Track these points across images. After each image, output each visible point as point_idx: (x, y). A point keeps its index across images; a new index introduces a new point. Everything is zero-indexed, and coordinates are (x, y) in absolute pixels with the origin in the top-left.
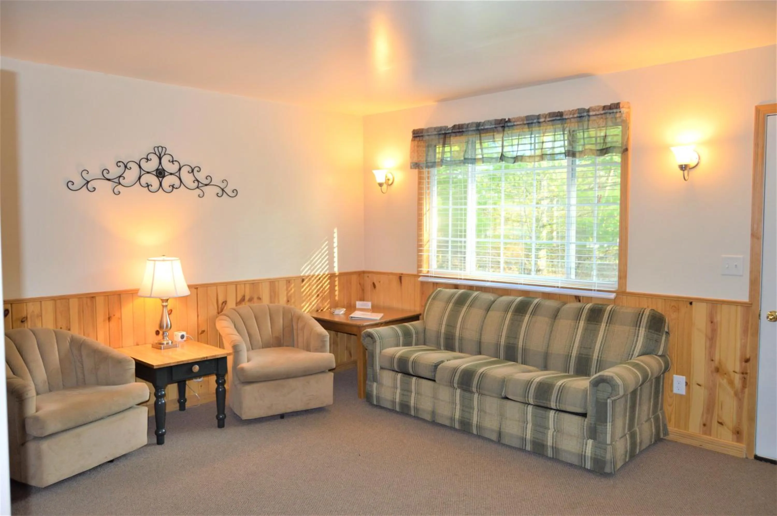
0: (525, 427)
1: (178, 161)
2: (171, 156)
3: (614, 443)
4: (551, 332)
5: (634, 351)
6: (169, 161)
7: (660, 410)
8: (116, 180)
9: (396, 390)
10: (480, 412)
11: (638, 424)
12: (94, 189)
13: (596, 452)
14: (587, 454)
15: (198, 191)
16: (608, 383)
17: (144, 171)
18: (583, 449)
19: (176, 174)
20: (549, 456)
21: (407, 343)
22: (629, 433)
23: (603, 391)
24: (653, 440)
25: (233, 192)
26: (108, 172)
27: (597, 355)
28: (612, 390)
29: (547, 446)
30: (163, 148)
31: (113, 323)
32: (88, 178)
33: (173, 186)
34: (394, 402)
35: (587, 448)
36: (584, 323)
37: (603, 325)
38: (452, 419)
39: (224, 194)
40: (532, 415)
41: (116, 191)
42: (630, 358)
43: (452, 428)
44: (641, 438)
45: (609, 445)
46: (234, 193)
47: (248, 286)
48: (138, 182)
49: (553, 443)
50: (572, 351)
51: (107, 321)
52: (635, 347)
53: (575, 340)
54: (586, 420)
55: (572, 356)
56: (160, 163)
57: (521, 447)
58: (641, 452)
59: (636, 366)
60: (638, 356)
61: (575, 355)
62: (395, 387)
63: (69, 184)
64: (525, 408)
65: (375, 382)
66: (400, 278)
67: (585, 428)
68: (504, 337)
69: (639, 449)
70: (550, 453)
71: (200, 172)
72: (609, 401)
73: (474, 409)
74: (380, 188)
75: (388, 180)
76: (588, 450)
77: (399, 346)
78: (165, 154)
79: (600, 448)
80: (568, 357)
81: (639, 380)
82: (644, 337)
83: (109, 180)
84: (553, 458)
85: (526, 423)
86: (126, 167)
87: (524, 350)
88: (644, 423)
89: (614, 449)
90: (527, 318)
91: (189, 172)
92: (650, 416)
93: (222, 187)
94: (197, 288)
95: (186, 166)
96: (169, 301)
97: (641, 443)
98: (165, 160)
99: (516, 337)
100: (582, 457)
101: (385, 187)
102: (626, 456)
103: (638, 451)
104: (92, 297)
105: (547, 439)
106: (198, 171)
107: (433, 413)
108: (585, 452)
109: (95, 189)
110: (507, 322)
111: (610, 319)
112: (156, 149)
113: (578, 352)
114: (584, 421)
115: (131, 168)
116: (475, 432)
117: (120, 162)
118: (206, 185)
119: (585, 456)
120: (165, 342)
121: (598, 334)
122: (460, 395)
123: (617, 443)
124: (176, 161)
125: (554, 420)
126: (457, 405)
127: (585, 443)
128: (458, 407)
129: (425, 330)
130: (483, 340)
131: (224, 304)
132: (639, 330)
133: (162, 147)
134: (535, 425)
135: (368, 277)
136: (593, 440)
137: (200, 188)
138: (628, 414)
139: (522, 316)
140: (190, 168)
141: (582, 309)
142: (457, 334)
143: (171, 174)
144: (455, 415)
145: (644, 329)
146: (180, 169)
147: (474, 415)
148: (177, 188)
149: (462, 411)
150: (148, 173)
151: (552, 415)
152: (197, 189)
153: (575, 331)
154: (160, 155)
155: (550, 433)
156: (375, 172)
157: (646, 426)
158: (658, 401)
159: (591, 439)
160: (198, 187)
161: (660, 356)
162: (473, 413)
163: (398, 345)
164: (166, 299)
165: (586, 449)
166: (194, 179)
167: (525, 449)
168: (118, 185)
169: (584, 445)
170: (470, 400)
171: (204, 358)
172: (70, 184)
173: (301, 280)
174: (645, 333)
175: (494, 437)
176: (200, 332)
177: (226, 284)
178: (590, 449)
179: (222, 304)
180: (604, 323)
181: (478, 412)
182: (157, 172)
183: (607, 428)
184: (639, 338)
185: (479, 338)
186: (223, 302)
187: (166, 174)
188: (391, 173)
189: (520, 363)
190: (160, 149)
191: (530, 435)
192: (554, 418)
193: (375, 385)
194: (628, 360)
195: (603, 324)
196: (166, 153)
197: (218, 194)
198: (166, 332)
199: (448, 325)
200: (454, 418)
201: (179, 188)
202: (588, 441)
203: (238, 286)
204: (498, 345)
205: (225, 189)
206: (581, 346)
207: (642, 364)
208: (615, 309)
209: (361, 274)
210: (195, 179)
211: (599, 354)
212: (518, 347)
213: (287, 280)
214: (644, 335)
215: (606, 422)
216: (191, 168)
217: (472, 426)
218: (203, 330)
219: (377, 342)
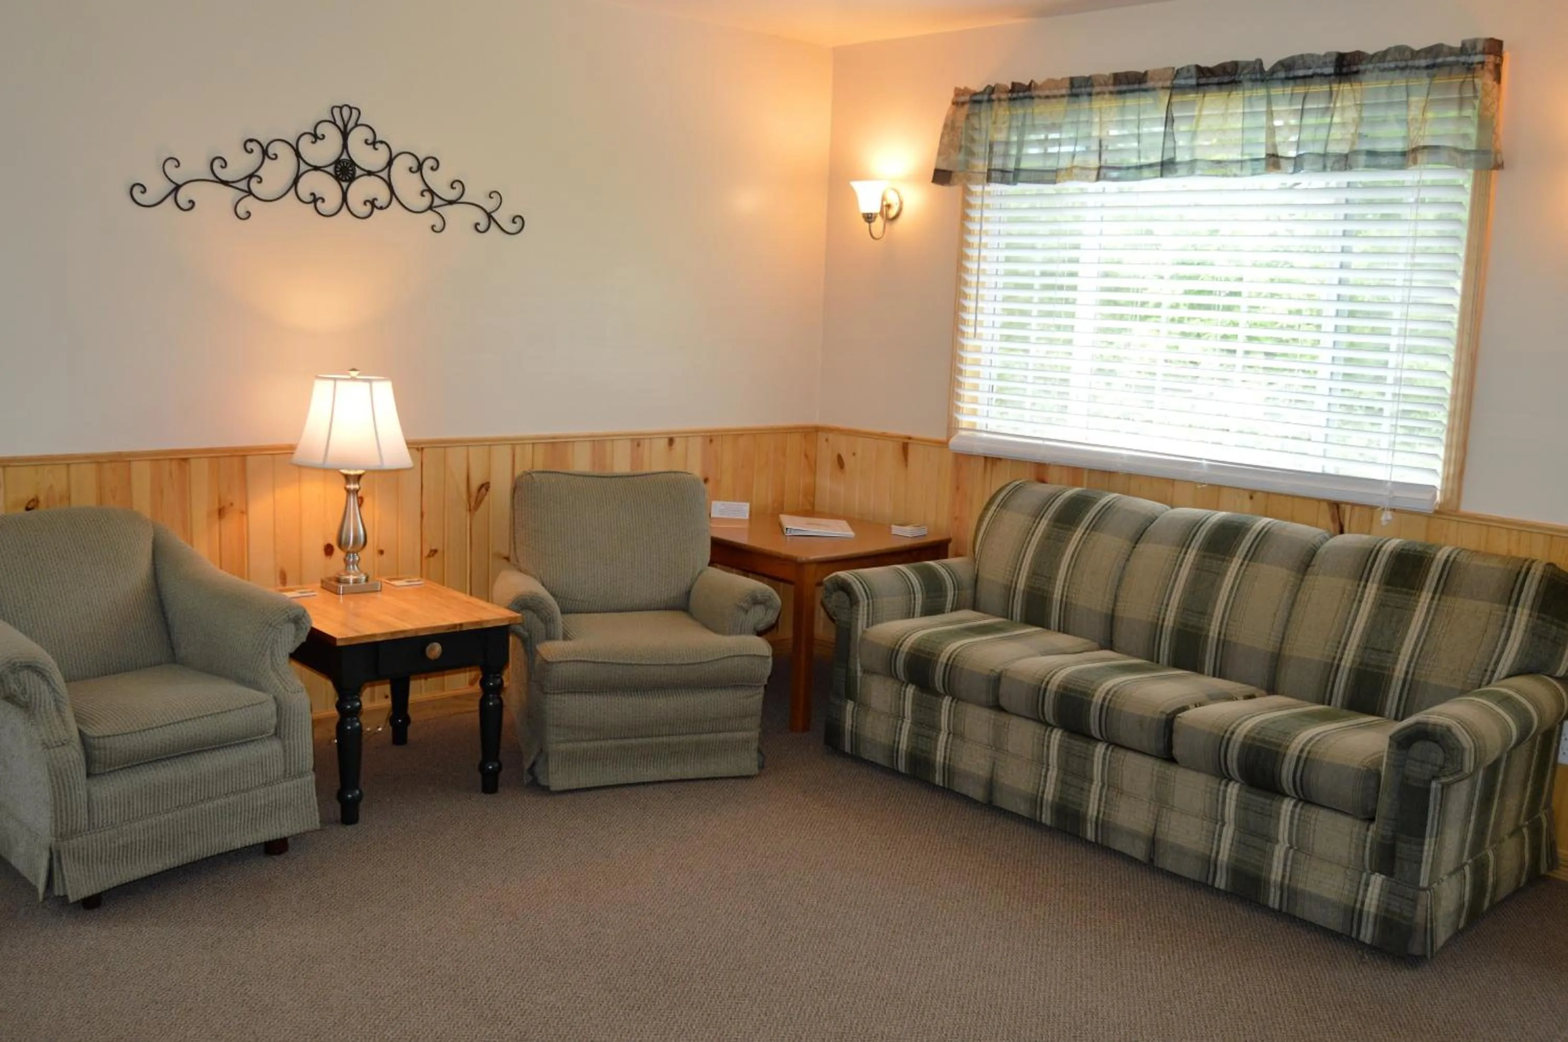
0: (1217, 832)
1: (388, 142)
2: (371, 128)
3: (1435, 885)
4: (1293, 605)
5: (1497, 663)
6: (366, 142)
7: (1545, 808)
8: (243, 185)
9: (900, 722)
10: (1108, 789)
11: (1492, 842)
12: (190, 205)
13: (1389, 904)
14: (1366, 908)
15: (431, 218)
16: (1436, 742)
17: (307, 163)
18: (1357, 894)
19: (381, 174)
20: (1271, 904)
21: (933, 608)
22: (1470, 861)
23: (1423, 762)
24: (1524, 879)
25: (514, 222)
26: (225, 165)
27: (1404, 668)
28: (1445, 760)
29: (1267, 882)
30: (354, 111)
31: (231, 524)
32: (178, 176)
33: (372, 203)
34: (893, 751)
35: (1369, 894)
36: (1378, 589)
37: (1425, 598)
38: (1036, 801)
39: (493, 226)
40: (1237, 806)
41: (241, 210)
42: (1486, 679)
43: (1033, 822)
44: (1496, 874)
45: (1424, 889)
46: (515, 225)
47: (540, 451)
48: (293, 191)
49: (1283, 877)
50: (1342, 654)
51: (216, 516)
52: (1502, 652)
53: (1351, 628)
54: (1373, 827)
55: (1341, 668)
56: (345, 146)
57: (1204, 880)
58: (1494, 906)
59: (1505, 701)
60: (1508, 676)
61: (1348, 665)
62: (899, 716)
63: (136, 189)
64: (1222, 788)
65: (851, 699)
66: (905, 448)
67: (1368, 845)
68: (1174, 610)
69: (1491, 900)
70: (1274, 900)
71: (439, 170)
72: (1434, 785)
73: (1091, 781)
74: (867, 224)
75: (889, 206)
76: (1371, 899)
77: (913, 617)
78: (356, 125)
79: (1402, 897)
80: (1332, 668)
81: (1511, 736)
82: (1525, 631)
83: (226, 183)
84: (1280, 911)
85: (1220, 823)
86: (265, 152)
87: (1223, 644)
88: (1506, 837)
89: (1436, 899)
90: (1235, 565)
91: (410, 169)
92: (1522, 822)
93: (489, 210)
94: (422, 449)
95: (403, 156)
96: (362, 480)
97: (1496, 886)
98: (357, 137)
99: (1205, 612)
100: (1354, 914)
101: (878, 223)
102: (1459, 917)
103: (1486, 904)
104: (182, 459)
105: (1271, 866)
106: (432, 168)
107: (991, 785)
108: (1363, 903)
109: (192, 202)
110: (1185, 572)
111: (1442, 581)
112: (336, 111)
113: (1358, 660)
114: (1368, 829)
115: (276, 155)
116: (1090, 835)
117: (251, 140)
118: (451, 203)
119: (1361, 911)
120: (351, 578)
121: (1412, 616)
122: (1060, 746)
123: (1444, 884)
124: (382, 142)
125: (1291, 823)
126: (1050, 768)
127: (1363, 882)
128: (1053, 773)
129: (976, 581)
130: (1119, 613)
131: (483, 490)
132: (1515, 612)
133: (351, 108)
134: (1243, 827)
135: (827, 440)
136: (1386, 875)
137: (436, 209)
138: (1473, 817)
139: (1223, 560)
140: (414, 159)
141: (1374, 552)
142: (1057, 595)
143: (370, 173)
144: (1043, 792)
145: (1526, 611)
146: (390, 163)
147: (1092, 796)
148: (381, 208)
149: (1063, 782)
150: (316, 168)
151: (1286, 811)
152: (429, 211)
153: (1355, 606)
154: (345, 126)
155: (1280, 851)
156: (856, 185)
157: (1510, 847)
158: (1542, 786)
159: (1381, 873)
160: (431, 208)
161: (1557, 679)
162: (1089, 791)
163: (910, 614)
164: (355, 475)
165: (1365, 896)
166: (423, 187)
167: (1213, 886)
168: (245, 197)
169: (1362, 887)
170: (1085, 758)
171: (455, 626)
172: (137, 191)
173: (666, 440)
174: (1528, 621)
175: (1139, 851)
176: (426, 552)
177: (490, 444)
178: (1375, 896)
179: (479, 490)
180: (1428, 592)
181: (1102, 787)
182: (336, 167)
183: (1422, 851)
184: (1513, 632)
185: (1111, 606)
186: (482, 486)
187: (358, 172)
188: (895, 190)
189: (1208, 675)
190: (346, 112)
191: (1227, 852)
192: (1292, 817)
193: (850, 705)
194: (1480, 687)
195: (1424, 594)
196: (359, 122)
197: (477, 224)
198: (353, 553)
199: (1034, 573)
200: (1042, 798)
201: (388, 206)
202: (1373, 877)
203: (518, 450)
204: (1156, 628)
205: (494, 215)
206: (1366, 645)
207: (1517, 696)
208: (1458, 559)
209: (811, 433)
210: (425, 188)
211: (1409, 666)
212: (1207, 636)
213: (632, 440)
214: (1527, 626)
215: (1423, 836)
216: (417, 159)
217: (1085, 820)
218: (433, 548)
219: (861, 604)
